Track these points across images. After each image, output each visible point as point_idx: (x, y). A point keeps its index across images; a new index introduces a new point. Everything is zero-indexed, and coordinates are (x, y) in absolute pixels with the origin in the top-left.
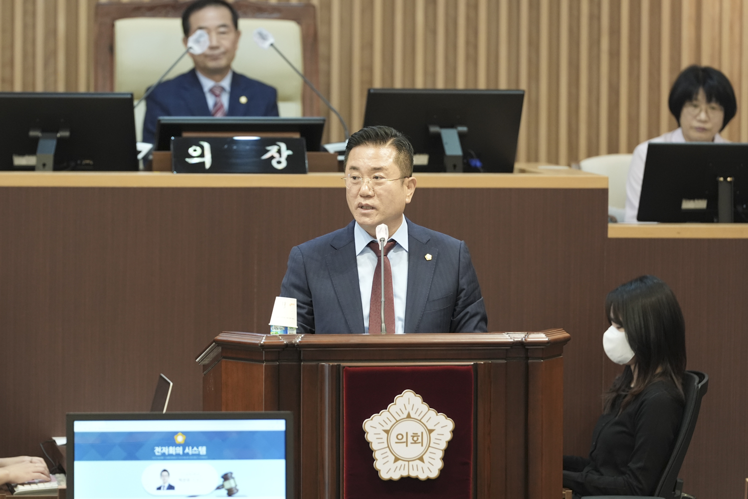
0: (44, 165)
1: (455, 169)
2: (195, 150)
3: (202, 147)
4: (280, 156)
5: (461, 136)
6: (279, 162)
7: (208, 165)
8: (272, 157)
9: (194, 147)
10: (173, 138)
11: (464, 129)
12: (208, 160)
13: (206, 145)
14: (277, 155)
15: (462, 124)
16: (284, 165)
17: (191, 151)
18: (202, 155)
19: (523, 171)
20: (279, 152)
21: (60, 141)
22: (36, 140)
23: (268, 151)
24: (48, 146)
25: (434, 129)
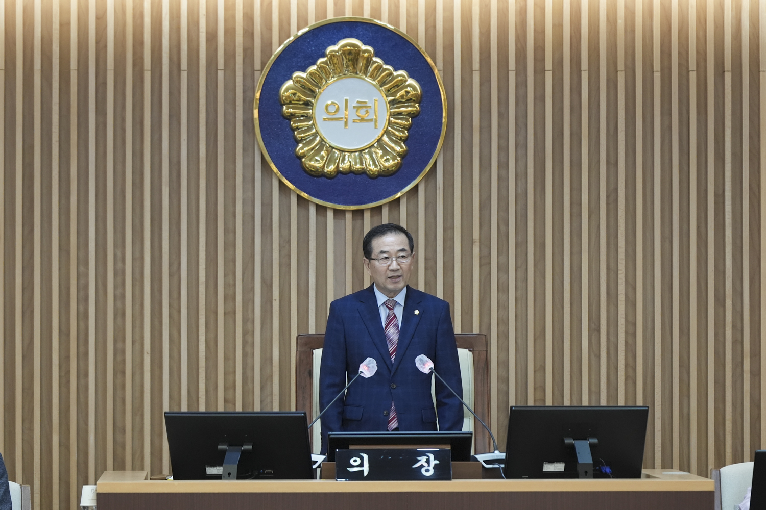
0: (229, 474)
1: (586, 475)
2: (355, 461)
3: (362, 459)
4: (429, 466)
5: (592, 446)
6: (427, 471)
7: (366, 474)
8: (422, 466)
9: (355, 458)
10: (337, 450)
11: (595, 441)
12: (366, 469)
13: (365, 457)
14: (426, 464)
15: (593, 436)
16: (431, 472)
17: (352, 461)
18: (361, 465)
19: (648, 477)
20: (428, 461)
21: (244, 453)
22: (224, 452)
23: (419, 461)
24: (234, 457)
25: (568, 441)
